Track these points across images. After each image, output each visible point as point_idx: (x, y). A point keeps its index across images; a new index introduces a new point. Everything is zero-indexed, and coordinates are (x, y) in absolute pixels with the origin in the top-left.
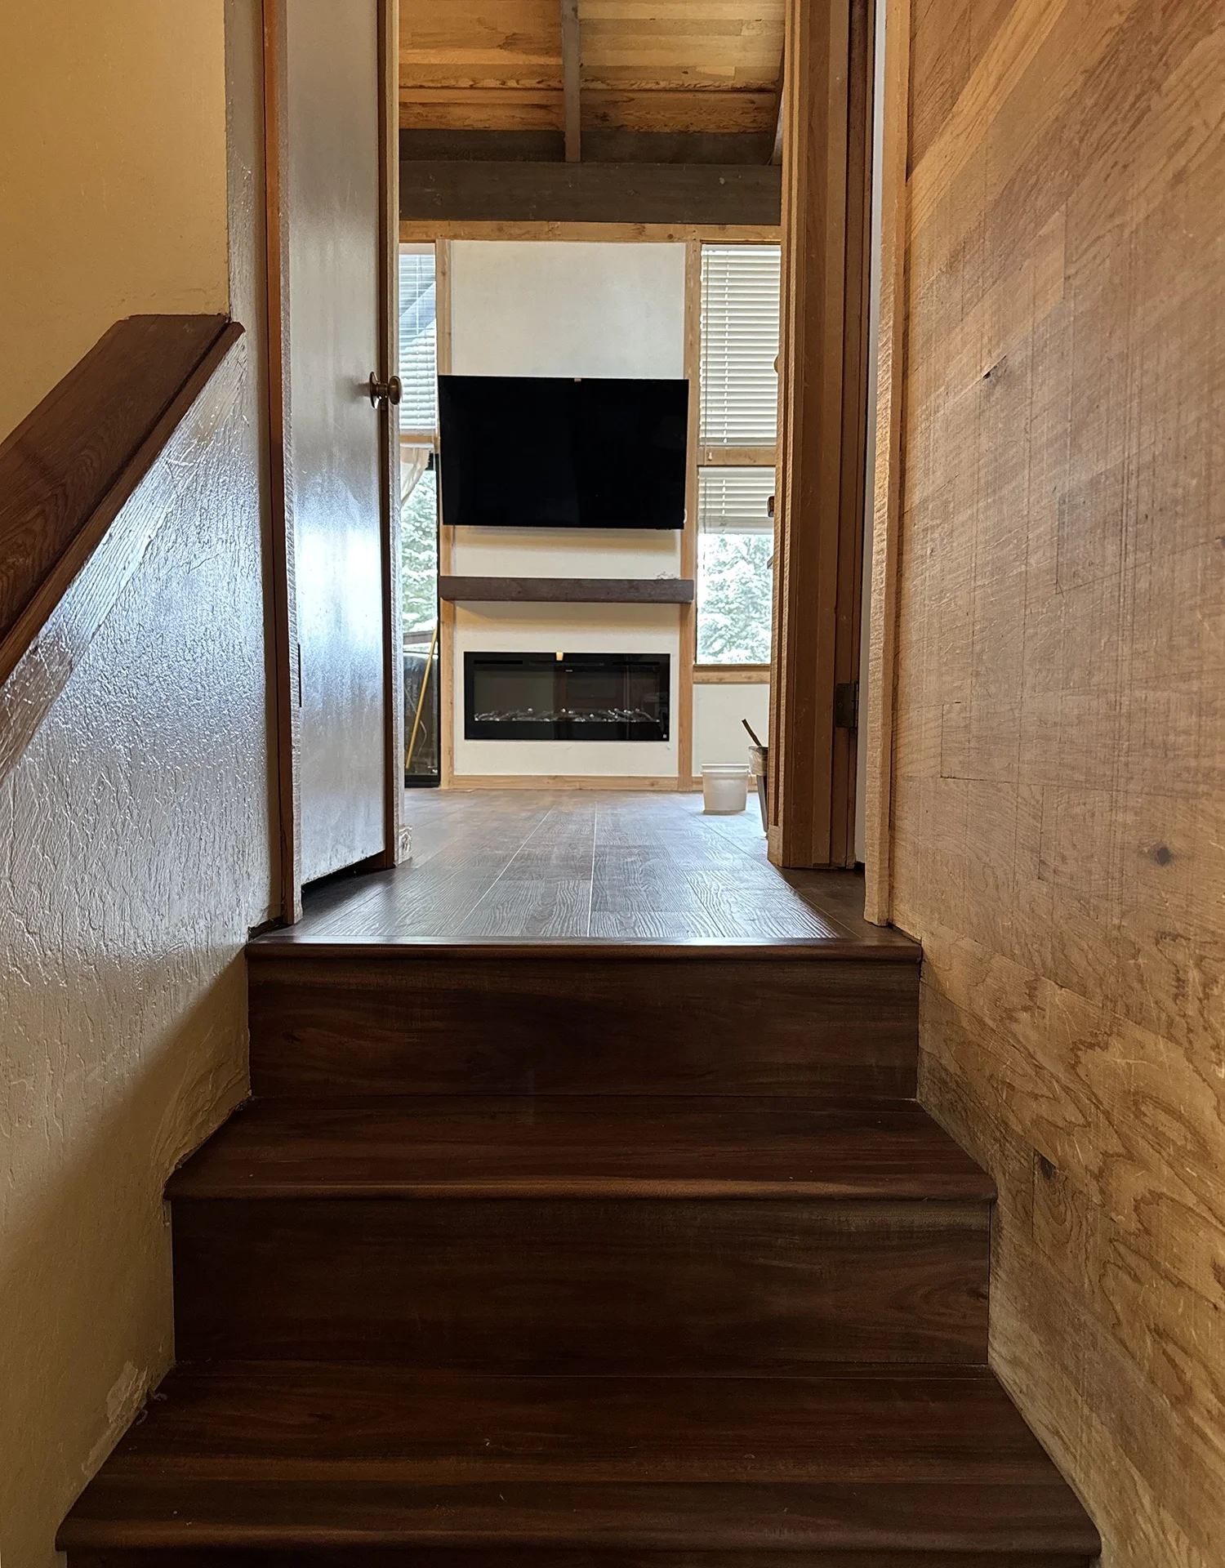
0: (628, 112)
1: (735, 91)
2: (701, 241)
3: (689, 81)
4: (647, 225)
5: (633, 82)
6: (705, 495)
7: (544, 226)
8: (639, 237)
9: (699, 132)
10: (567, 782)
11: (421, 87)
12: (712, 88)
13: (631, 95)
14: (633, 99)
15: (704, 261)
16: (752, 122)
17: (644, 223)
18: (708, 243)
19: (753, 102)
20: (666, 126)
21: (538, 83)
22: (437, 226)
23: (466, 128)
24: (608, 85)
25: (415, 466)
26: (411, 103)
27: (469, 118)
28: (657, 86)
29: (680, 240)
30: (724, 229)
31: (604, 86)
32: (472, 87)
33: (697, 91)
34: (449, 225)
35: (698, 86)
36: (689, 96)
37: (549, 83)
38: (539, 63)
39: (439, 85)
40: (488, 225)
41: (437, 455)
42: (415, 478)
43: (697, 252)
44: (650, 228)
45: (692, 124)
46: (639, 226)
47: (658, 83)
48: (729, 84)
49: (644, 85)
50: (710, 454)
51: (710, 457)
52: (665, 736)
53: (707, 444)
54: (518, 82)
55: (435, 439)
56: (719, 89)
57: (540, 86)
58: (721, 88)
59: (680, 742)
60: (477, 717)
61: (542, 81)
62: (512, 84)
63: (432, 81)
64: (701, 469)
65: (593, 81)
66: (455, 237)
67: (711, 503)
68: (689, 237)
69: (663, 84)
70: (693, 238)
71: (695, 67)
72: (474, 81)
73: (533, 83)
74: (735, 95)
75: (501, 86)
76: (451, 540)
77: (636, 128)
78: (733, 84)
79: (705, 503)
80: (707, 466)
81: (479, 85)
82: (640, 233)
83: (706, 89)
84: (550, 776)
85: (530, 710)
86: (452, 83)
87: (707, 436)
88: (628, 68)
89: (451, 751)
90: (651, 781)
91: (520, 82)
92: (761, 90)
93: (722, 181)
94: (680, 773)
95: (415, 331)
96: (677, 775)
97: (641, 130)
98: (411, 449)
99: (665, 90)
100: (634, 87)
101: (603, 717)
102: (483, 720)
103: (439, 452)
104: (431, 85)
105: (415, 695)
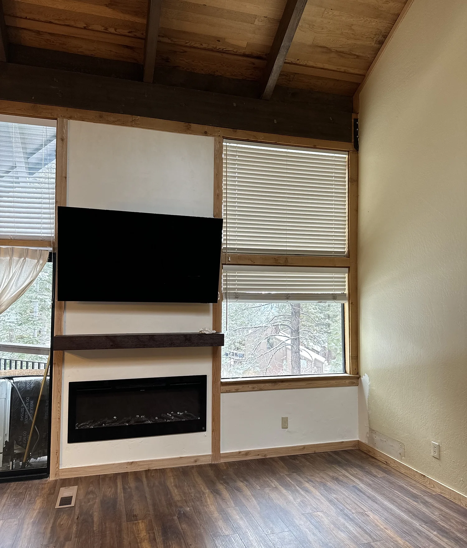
0: (182, 59)
1: (244, 56)
2: (223, 137)
3: (220, 46)
4: (192, 124)
5: (187, 41)
6: (226, 280)
7: (129, 118)
8: (188, 131)
9: (221, 76)
10: (139, 465)
11: (50, 22)
12: (232, 52)
13: (185, 49)
14: (186, 52)
15: (224, 148)
16: (251, 75)
17: (191, 123)
18: (227, 138)
19: (254, 64)
20: (202, 70)
21: (129, 32)
22: (59, 110)
23: (78, 53)
24: (172, 40)
25: (38, 261)
26: (42, 32)
27: (82, 47)
28: (201, 46)
29: (211, 135)
30: (236, 131)
31: (169, 41)
32: (85, 28)
33: (224, 52)
34: (67, 110)
35: (225, 50)
36: (219, 55)
37: (135, 34)
38: (131, 20)
39: (63, 23)
40: (93, 113)
41: (54, 254)
42: (38, 269)
43: (221, 143)
44: (194, 126)
45: (217, 71)
46: (187, 124)
47: (201, 44)
48: (242, 51)
49: (193, 44)
50: (230, 258)
51: (230, 260)
52: (203, 428)
53: (228, 251)
54: (115, 30)
55: (53, 243)
56: (236, 53)
57: (130, 34)
58: (238, 53)
59: (212, 431)
60: (77, 426)
61: (132, 32)
62: (112, 30)
63: (59, 20)
64: (224, 266)
65: (163, 37)
66: (71, 118)
67: (230, 284)
68: (216, 134)
69: (205, 46)
70: (219, 135)
71: (225, 39)
72: (87, 25)
73: (125, 32)
74: (245, 58)
75: (104, 31)
76: (63, 309)
77: (185, 69)
78: (244, 52)
79: (227, 284)
80: (228, 264)
81: (90, 28)
82: (188, 129)
83: (228, 52)
84: (128, 462)
85: (115, 417)
86: (72, 23)
87: (228, 247)
88: (184, 32)
89: (58, 452)
90: (195, 459)
91: (117, 30)
92: (258, 57)
93: (235, 105)
94: (212, 451)
95: (42, 164)
96: (211, 453)
97: (188, 70)
98: (37, 250)
99: (205, 49)
100: (187, 44)
101: (163, 418)
102: (82, 427)
103: (56, 252)
104: (57, 22)
105: (32, 408)
